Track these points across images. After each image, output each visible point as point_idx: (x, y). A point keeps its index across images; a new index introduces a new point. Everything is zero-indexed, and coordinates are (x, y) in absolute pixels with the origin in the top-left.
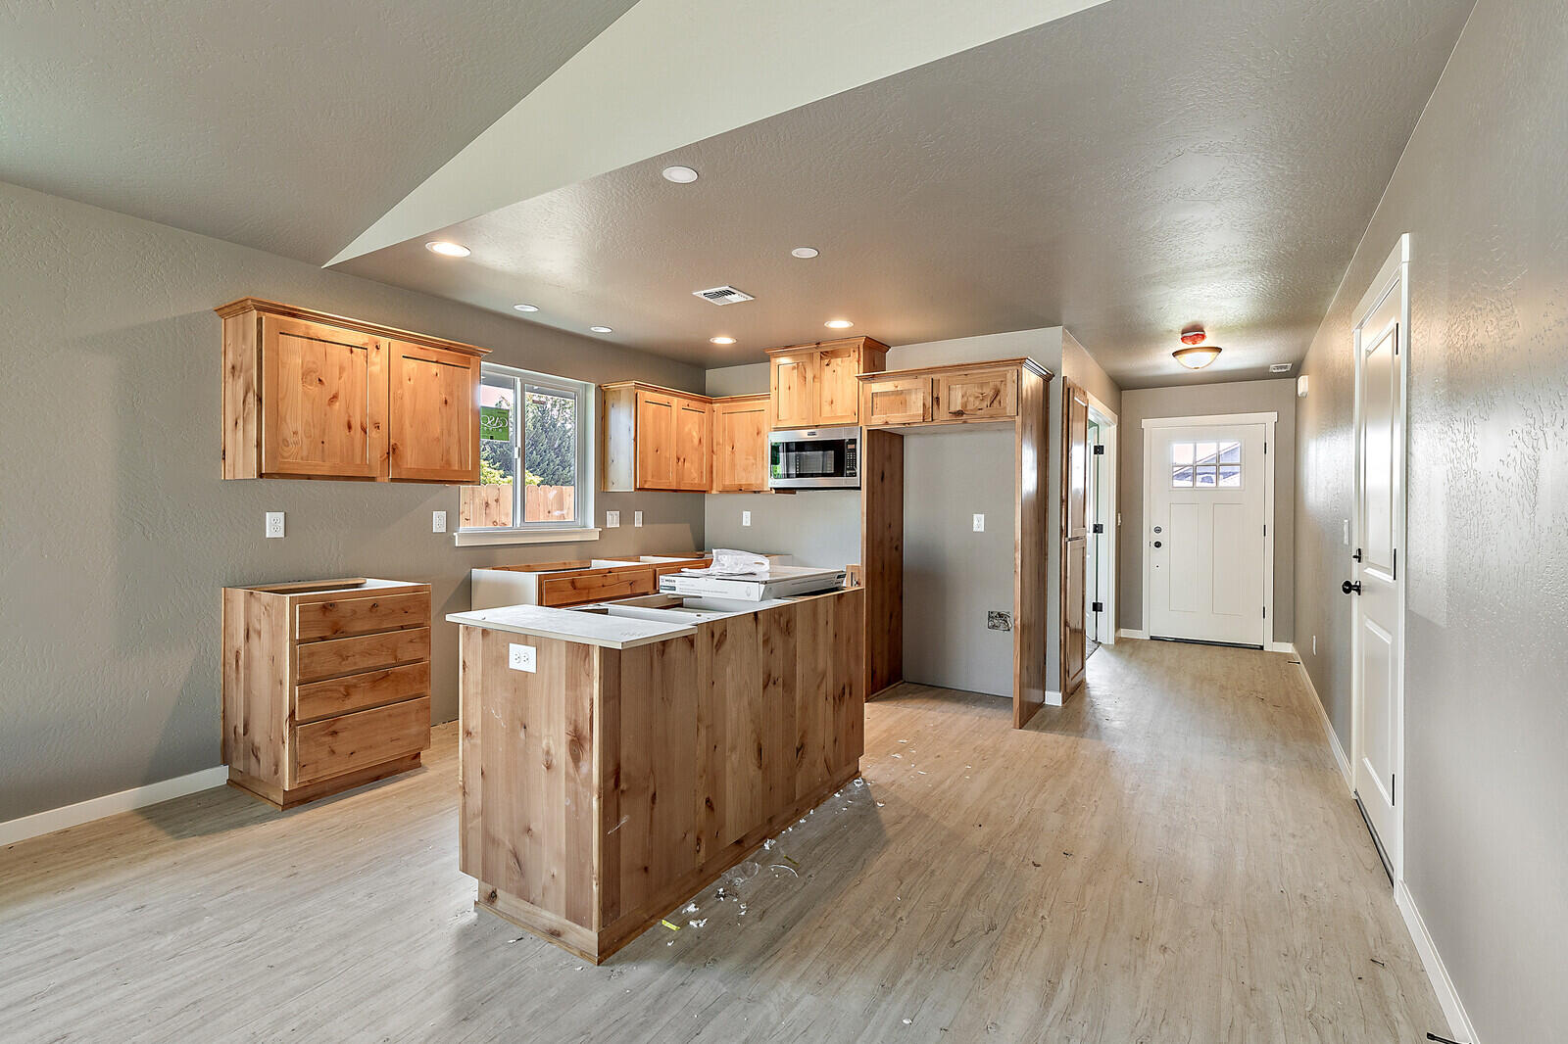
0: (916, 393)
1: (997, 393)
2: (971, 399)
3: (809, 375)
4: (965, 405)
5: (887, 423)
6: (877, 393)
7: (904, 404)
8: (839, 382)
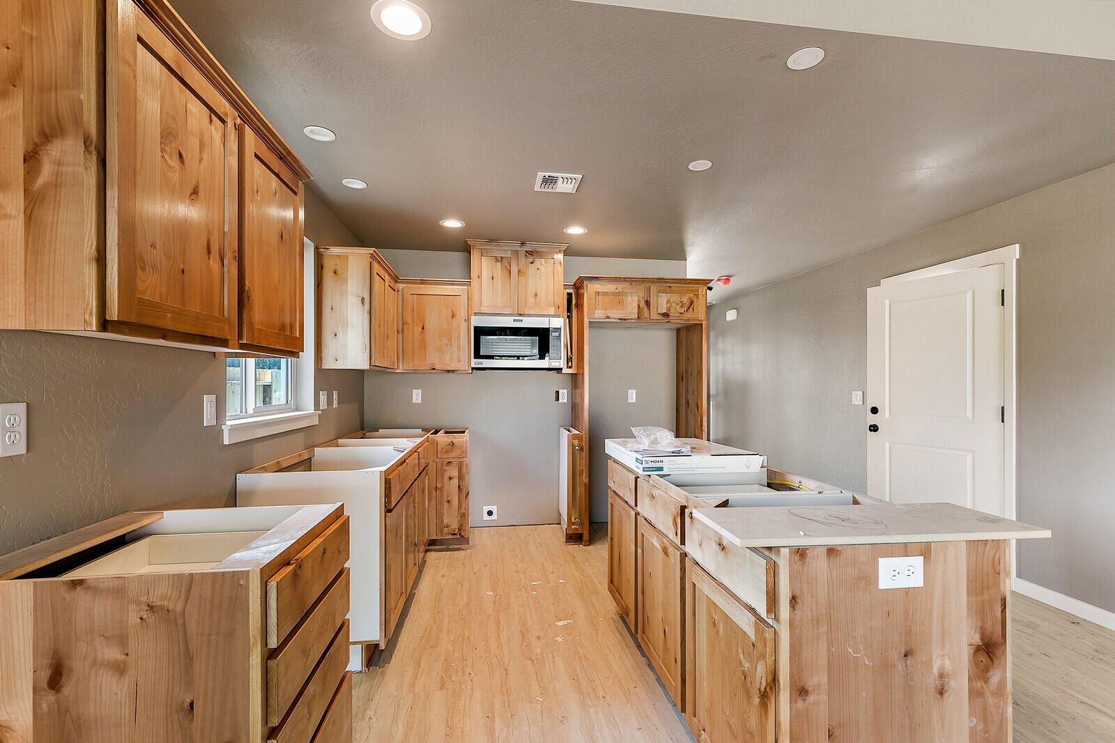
0: (631, 296)
1: (692, 303)
2: (674, 305)
3: (514, 269)
4: (669, 309)
5: (608, 317)
6: (599, 292)
7: (621, 302)
8: (543, 278)
